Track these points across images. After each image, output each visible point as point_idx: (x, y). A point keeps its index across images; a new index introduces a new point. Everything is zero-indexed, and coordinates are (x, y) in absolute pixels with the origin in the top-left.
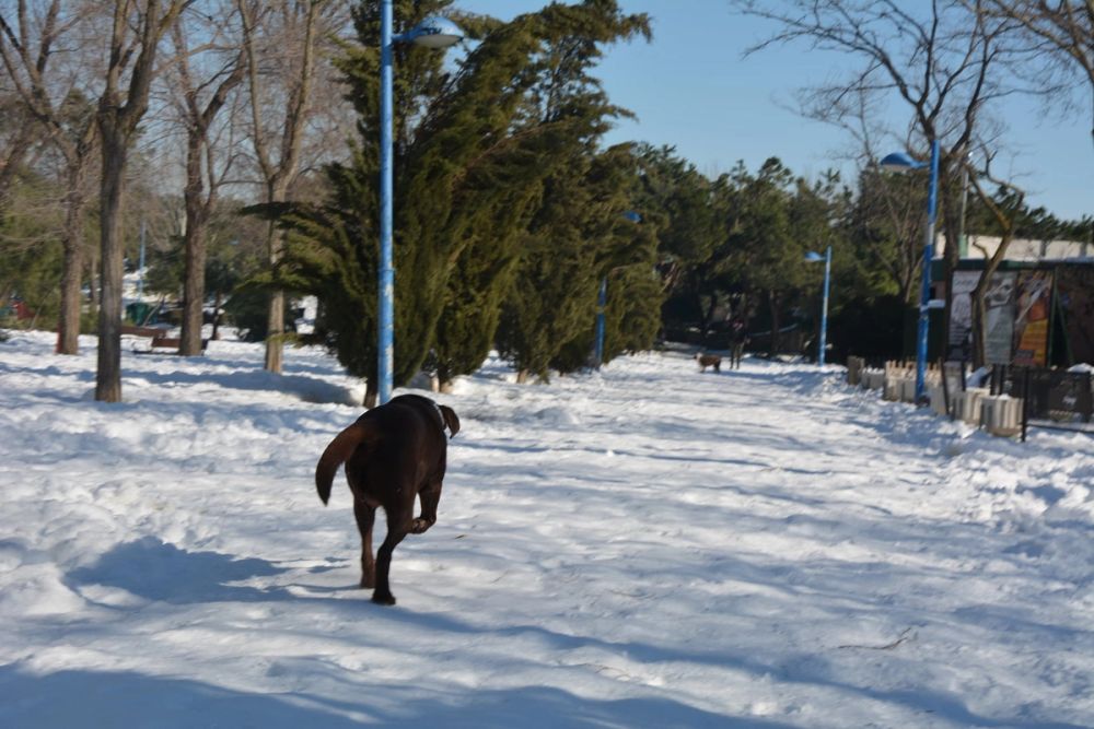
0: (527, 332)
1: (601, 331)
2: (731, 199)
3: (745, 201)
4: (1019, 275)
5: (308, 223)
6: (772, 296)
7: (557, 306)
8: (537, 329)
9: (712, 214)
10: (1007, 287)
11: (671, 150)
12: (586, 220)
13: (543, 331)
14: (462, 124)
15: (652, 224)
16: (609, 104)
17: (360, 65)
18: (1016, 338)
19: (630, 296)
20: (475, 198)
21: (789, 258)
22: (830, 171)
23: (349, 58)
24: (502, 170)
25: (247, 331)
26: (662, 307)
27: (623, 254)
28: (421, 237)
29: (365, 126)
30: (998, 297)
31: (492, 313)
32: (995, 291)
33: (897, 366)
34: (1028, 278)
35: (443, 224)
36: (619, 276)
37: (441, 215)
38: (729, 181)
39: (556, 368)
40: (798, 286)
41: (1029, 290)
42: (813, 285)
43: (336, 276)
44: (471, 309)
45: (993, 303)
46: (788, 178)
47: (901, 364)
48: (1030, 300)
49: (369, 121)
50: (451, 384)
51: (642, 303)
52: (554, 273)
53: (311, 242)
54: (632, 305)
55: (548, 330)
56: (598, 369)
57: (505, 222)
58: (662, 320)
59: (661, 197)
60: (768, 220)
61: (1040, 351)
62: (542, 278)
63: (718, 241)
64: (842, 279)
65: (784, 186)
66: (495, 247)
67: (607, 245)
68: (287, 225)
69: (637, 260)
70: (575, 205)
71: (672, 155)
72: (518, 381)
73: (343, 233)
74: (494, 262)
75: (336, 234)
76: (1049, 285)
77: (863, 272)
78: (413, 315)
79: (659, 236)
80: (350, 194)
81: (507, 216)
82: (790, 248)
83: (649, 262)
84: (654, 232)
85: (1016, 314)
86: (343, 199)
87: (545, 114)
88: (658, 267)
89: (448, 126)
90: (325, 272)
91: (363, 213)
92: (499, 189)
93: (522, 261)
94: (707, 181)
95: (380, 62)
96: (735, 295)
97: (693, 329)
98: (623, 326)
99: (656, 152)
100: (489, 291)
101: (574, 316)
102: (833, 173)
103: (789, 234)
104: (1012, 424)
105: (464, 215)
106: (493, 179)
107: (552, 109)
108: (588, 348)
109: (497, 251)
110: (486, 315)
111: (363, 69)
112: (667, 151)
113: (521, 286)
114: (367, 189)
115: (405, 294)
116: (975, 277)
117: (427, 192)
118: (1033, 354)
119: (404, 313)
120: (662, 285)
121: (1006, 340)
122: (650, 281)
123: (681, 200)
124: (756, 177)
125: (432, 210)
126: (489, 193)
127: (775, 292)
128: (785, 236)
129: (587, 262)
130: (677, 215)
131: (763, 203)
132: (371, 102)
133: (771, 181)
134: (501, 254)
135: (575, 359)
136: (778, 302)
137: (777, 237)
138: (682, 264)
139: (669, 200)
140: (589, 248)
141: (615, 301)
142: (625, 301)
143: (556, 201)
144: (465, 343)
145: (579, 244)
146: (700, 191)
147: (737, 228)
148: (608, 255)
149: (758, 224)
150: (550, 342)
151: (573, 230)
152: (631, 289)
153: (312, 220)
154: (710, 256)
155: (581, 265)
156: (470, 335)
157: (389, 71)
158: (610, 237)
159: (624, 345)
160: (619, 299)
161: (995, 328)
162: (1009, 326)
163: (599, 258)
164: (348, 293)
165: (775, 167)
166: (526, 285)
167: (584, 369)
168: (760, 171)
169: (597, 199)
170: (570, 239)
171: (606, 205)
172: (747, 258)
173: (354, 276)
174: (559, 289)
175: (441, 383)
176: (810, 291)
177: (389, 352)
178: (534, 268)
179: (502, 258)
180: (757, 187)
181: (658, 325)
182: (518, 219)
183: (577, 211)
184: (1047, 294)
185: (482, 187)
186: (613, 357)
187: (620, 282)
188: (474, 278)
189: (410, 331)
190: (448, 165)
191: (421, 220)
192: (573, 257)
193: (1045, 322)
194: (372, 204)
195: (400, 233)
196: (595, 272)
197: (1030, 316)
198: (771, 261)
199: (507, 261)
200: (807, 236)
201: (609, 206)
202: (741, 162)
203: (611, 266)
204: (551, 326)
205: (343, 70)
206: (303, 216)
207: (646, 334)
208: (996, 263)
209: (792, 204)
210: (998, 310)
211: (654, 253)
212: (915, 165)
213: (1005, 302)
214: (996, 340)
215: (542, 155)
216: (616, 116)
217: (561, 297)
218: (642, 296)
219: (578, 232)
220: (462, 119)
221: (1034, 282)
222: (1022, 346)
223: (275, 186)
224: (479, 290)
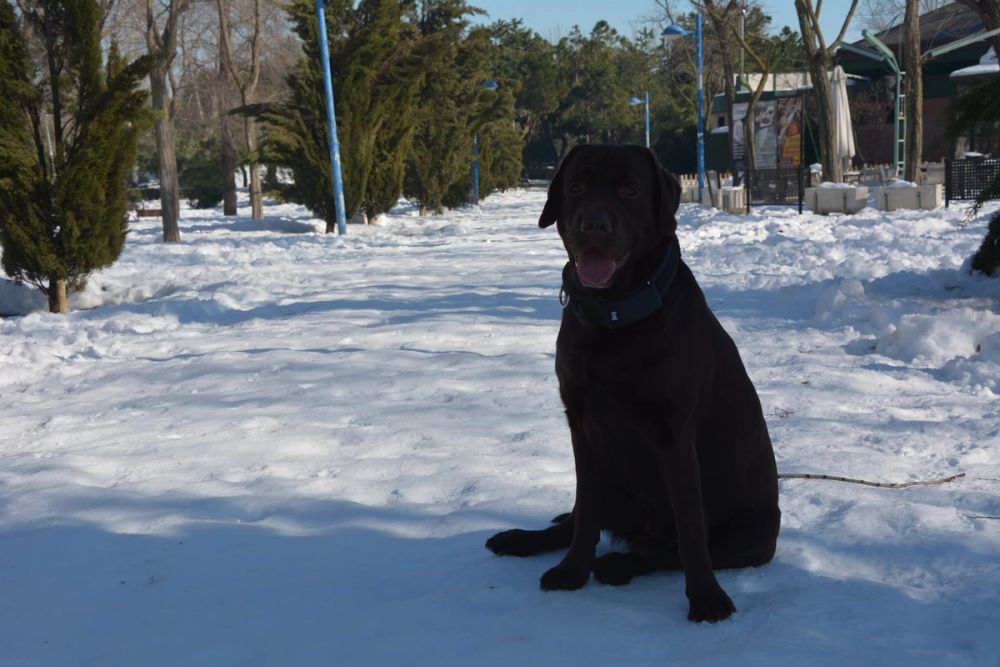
0: (423, 179)
1: (477, 174)
2: (570, 58)
3: (582, 59)
4: (778, 103)
5: (278, 117)
6: (609, 135)
7: (443, 158)
8: (430, 176)
9: (557, 73)
10: (771, 112)
11: (519, 22)
12: (458, 93)
13: (435, 178)
14: (372, 42)
15: (508, 88)
16: (467, 5)
17: (302, 8)
18: (780, 149)
19: (496, 145)
20: (386, 91)
21: (619, 103)
22: (645, 29)
23: (293, 4)
24: (401, 70)
25: (196, 201)
26: (523, 152)
27: (487, 114)
28: (353, 120)
29: (307, 47)
30: (765, 121)
31: (400, 166)
32: (763, 116)
33: (689, 178)
34: (785, 104)
35: (367, 109)
36: (486, 131)
37: (365, 104)
38: (569, 43)
39: (445, 205)
40: (628, 124)
41: (786, 113)
42: (639, 123)
43: (300, 151)
44: (385, 166)
45: (762, 125)
46: (614, 36)
47: (691, 176)
48: (787, 120)
49: (311, 45)
50: (376, 219)
51: (506, 150)
52: (439, 133)
53: (282, 129)
54: (499, 152)
55: (438, 176)
56: (477, 204)
57: (403, 102)
58: (523, 162)
59: (514, 63)
60: (601, 74)
61: (797, 157)
62: (431, 138)
63: (563, 94)
64: (662, 115)
65: (612, 43)
66: (397, 120)
67: (475, 109)
68: (262, 119)
69: (499, 117)
70: (449, 83)
71: (520, 27)
72: (421, 214)
73: (301, 121)
74: (397, 131)
75: (297, 123)
76: (799, 108)
77: (677, 108)
78: (352, 173)
79: (515, 95)
80: (303, 95)
81: (404, 98)
82: (620, 95)
83: (508, 117)
84: (510, 92)
85: (778, 132)
86: (298, 98)
87: (421, 16)
88: (516, 121)
89: (363, 45)
90: (293, 149)
91: (314, 108)
92: (401, 83)
93: (416, 128)
94: (550, 45)
95: (314, 5)
96: (582, 136)
97: (551, 168)
98: (493, 170)
99: (507, 26)
100: (396, 151)
101: (456, 164)
102: (648, 32)
103: (617, 84)
104: (741, 206)
105: (379, 102)
106: (396, 76)
107: (425, 13)
108: (468, 188)
109: (399, 123)
110: (396, 168)
111: (304, 11)
112: (515, 23)
113: (416, 145)
114: (315, 91)
115: (346, 159)
116: (744, 107)
117: (354, 90)
118: (792, 159)
119: (347, 171)
120: (521, 134)
121: (773, 152)
122: (510, 132)
123: (530, 64)
124: (589, 37)
125: (359, 101)
126: (394, 86)
127: (612, 132)
128: (614, 86)
129: (460, 123)
130: (528, 76)
131: (596, 59)
132: (311, 33)
133: (602, 40)
134: (402, 124)
135: (459, 197)
136: (615, 139)
137: (608, 87)
138: (535, 116)
139: (521, 64)
140: (462, 114)
141: (485, 150)
142: (493, 149)
143: (435, 81)
144: (384, 189)
145: (455, 111)
146: (545, 55)
147: (578, 82)
148: (476, 117)
149: (593, 76)
150: (441, 184)
151: (449, 101)
152: (497, 139)
153: (280, 115)
154: (557, 107)
155: (458, 126)
156: (386, 183)
157: (322, 12)
158: (476, 104)
159: (494, 184)
160: (488, 148)
161: (765, 144)
162: (774, 141)
163: (471, 119)
164: (309, 162)
165: (603, 29)
166: (420, 145)
167: (467, 204)
168: (592, 34)
169: (464, 77)
170: (448, 108)
171: (472, 80)
172: (587, 106)
173: (312, 149)
174: (443, 145)
175: (370, 218)
176: (637, 127)
177: (341, 197)
178: (424, 131)
179: (403, 128)
180: (590, 46)
181: (521, 167)
182: (411, 99)
183: (450, 88)
184: (799, 115)
185: (389, 82)
186: (488, 195)
187: (488, 135)
188: (385, 143)
189: (352, 183)
190: (366, 70)
191: (352, 108)
192: (452, 121)
193: (799, 136)
194: (318, 101)
195: (339, 118)
196: (468, 131)
197: (788, 133)
198: (606, 107)
199: (407, 129)
200: (631, 84)
201: (474, 81)
202: (576, 27)
203: (479, 125)
204: (440, 172)
205: (290, 13)
206: (275, 113)
207: (513, 175)
208: (758, 96)
209: (619, 57)
210: (766, 130)
211: (512, 109)
212: (685, 33)
213: (770, 123)
214: (766, 153)
215: (426, 58)
216: (472, 14)
217: (445, 151)
218: (505, 145)
219: (453, 102)
220: (372, 38)
221: (789, 107)
222: (784, 155)
223: (245, 92)
224: (389, 151)
